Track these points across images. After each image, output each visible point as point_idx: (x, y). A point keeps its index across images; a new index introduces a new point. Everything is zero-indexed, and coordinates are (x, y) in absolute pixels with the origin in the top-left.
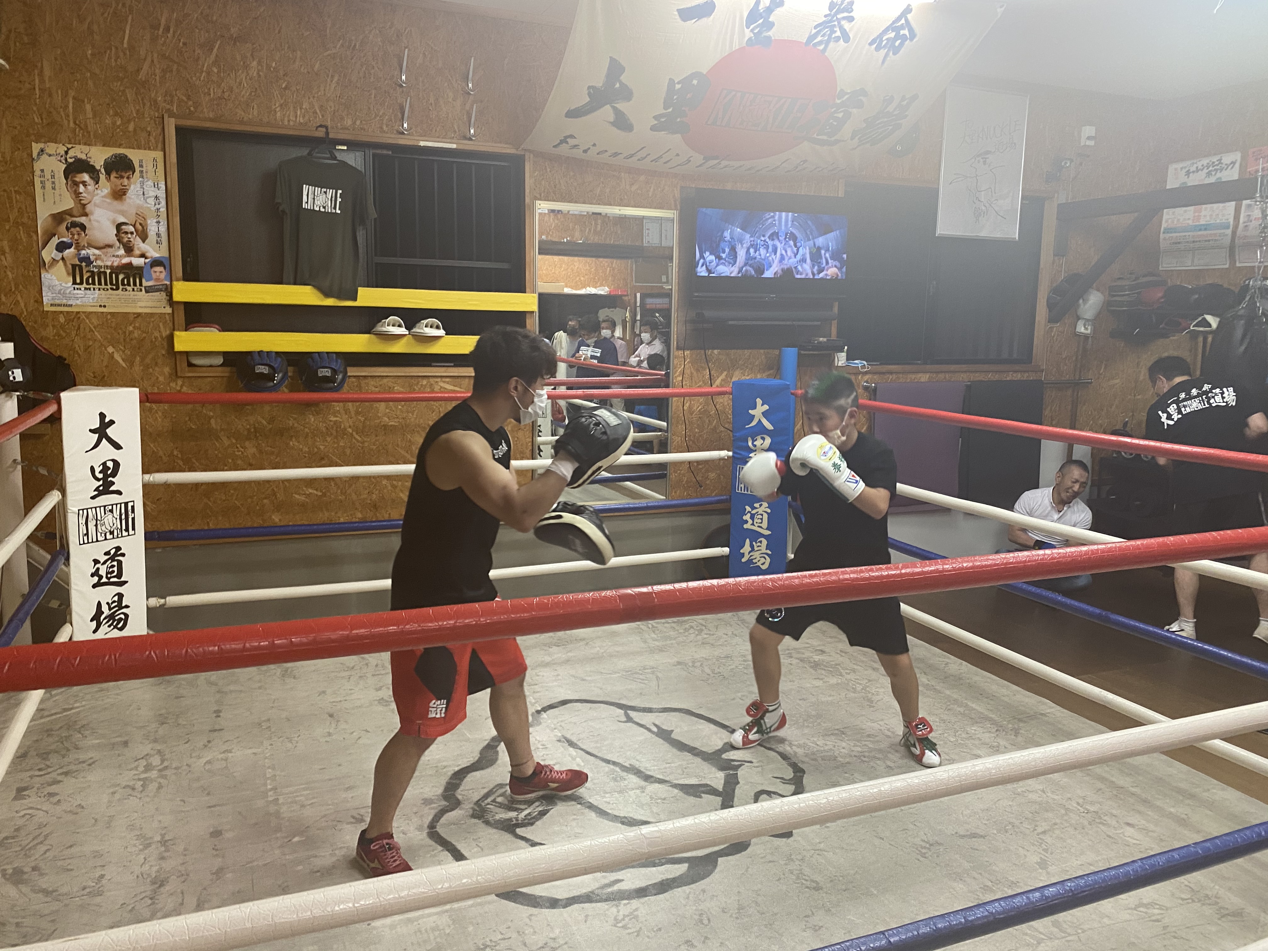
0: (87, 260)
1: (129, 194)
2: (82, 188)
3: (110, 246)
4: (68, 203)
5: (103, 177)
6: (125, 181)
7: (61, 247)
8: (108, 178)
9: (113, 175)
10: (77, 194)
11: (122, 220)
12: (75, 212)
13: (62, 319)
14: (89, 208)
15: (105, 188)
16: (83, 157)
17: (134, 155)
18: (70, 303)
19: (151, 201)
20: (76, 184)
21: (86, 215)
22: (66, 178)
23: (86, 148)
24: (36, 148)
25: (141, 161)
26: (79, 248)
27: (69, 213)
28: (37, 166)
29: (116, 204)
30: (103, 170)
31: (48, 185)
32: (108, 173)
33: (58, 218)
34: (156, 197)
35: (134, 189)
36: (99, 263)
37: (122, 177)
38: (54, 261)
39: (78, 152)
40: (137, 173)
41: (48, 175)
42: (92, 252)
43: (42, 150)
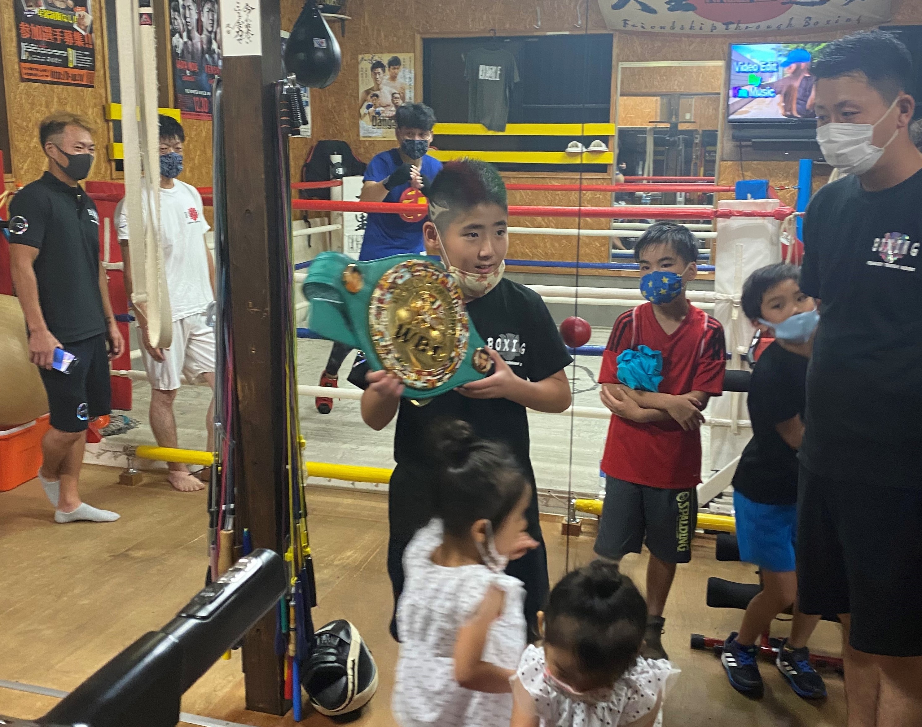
0: (378, 113)
1: (399, 77)
2: (378, 76)
3: (388, 106)
4: (372, 85)
5: (387, 69)
6: (396, 71)
7: (369, 107)
8: (389, 70)
9: (392, 67)
10: (376, 79)
11: (395, 91)
12: (375, 89)
13: (367, 143)
14: (381, 86)
15: (387, 75)
16: (379, 60)
17: (401, 56)
18: (371, 135)
19: (407, 80)
20: (376, 74)
21: (379, 90)
22: (372, 71)
23: (380, 55)
24: (360, 57)
25: (404, 59)
26: (376, 107)
27: (371, 89)
28: (360, 66)
29: (392, 83)
30: (387, 66)
31: (364, 75)
32: (389, 67)
33: (367, 92)
34: (410, 78)
35: (400, 74)
36: (384, 115)
37: (395, 69)
38: (365, 114)
39: (377, 58)
40: (402, 66)
41: (364, 70)
42: (380, 109)
43: (363, 58)
